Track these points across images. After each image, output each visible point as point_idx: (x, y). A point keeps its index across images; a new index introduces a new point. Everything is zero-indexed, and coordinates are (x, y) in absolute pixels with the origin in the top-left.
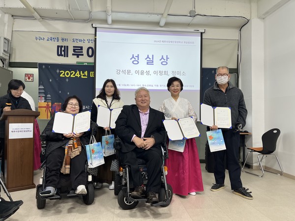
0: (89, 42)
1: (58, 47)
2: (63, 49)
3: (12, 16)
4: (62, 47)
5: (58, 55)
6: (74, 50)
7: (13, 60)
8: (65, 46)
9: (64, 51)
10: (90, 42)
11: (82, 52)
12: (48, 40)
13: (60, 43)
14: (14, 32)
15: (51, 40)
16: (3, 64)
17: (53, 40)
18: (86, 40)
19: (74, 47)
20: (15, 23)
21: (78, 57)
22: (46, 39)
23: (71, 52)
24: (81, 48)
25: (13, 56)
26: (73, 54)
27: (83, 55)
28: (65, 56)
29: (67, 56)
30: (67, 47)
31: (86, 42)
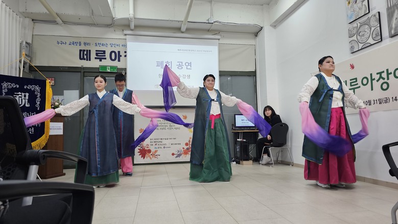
1: (80, 51)
2: (85, 53)
3: (33, 20)
4: (84, 51)
5: (81, 59)
6: (97, 54)
8: (87, 50)
9: (87, 55)
10: (113, 46)
11: (105, 56)
12: (70, 44)
13: (83, 47)
14: (34, 36)
15: (73, 44)
16: (24, 68)
17: (75, 44)
18: (109, 44)
19: (96, 51)
20: (36, 27)
21: (101, 61)
22: (68, 43)
23: (93, 55)
24: (104, 52)
26: (96, 58)
27: (105, 59)
28: (87, 60)
29: (90, 60)
30: (90, 51)
31: (109, 46)
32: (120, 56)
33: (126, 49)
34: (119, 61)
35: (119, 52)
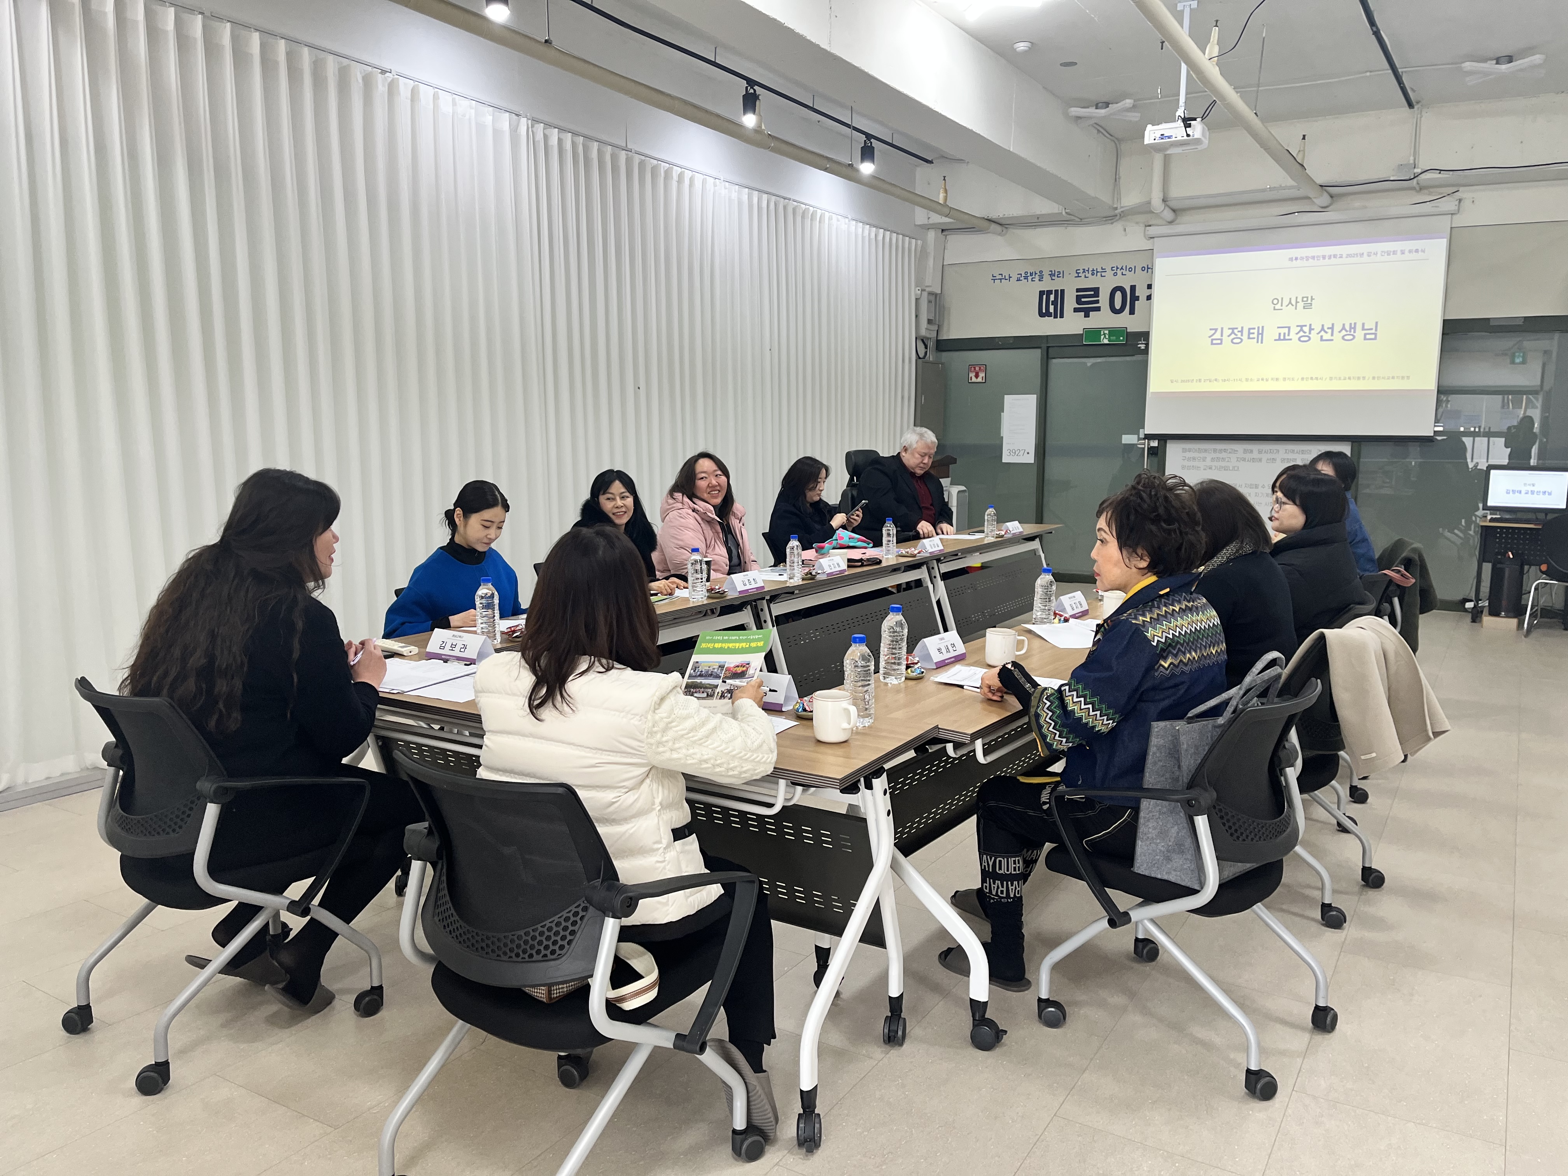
0: (1115, 274)
1: (1041, 293)
2: (1052, 297)
3: (943, 230)
4: (1049, 293)
5: (1041, 315)
6: (1078, 299)
7: (944, 336)
8: (1056, 291)
9: (1055, 303)
10: (1119, 272)
11: (1097, 302)
12: (1018, 280)
13: (1047, 285)
14: (946, 268)
15: (1026, 278)
16: (926, 348)
17: (1030, 278)
18: (1108, 269)
19: (1078, 290)
20: (949, 245)
21: (1087, 316)
22: (1015, 277)
23: (1070, 303)
24: (1096, 291)
25: (945, 328)
26: (1076, 310)
27: (1098, 309)
28: (1056, 317)
29: (1062, 316)
30: (1063, 291)
31: (1109, 274)
32: (1135, 298)
33: (1151, 278)
34: (1132, 312)
35: (1133, 288)
